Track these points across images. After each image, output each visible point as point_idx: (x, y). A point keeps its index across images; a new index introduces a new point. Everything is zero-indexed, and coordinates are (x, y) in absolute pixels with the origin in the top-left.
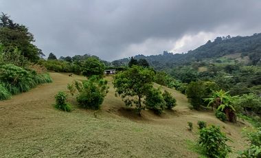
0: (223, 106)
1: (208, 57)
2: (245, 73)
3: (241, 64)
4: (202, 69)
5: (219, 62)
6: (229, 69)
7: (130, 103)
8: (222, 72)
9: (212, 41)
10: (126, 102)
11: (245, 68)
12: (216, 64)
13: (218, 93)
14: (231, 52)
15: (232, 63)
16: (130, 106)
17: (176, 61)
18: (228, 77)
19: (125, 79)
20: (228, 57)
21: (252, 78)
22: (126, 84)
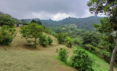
0: (68, 42)
1: (66, 24)
2: (76, 31)
3: (75, 28)
4: (64, 28)
5: (69, 26)
6: (72, 29)
7: (30, 42)
8: (70, 30)
9: (68, 18)
10: (28, 41)
11: (76, 29)
12: (68, 27)
13: (67, 37)
14: (73, 23)
15: (73, 27)
16: (30, 44)
17: (54, 24)
18: (71, 32)
19: (27, 29)
20: (72, 25)
21: (77, 33)
22: (28, 32)
